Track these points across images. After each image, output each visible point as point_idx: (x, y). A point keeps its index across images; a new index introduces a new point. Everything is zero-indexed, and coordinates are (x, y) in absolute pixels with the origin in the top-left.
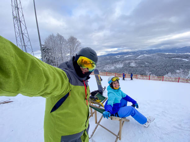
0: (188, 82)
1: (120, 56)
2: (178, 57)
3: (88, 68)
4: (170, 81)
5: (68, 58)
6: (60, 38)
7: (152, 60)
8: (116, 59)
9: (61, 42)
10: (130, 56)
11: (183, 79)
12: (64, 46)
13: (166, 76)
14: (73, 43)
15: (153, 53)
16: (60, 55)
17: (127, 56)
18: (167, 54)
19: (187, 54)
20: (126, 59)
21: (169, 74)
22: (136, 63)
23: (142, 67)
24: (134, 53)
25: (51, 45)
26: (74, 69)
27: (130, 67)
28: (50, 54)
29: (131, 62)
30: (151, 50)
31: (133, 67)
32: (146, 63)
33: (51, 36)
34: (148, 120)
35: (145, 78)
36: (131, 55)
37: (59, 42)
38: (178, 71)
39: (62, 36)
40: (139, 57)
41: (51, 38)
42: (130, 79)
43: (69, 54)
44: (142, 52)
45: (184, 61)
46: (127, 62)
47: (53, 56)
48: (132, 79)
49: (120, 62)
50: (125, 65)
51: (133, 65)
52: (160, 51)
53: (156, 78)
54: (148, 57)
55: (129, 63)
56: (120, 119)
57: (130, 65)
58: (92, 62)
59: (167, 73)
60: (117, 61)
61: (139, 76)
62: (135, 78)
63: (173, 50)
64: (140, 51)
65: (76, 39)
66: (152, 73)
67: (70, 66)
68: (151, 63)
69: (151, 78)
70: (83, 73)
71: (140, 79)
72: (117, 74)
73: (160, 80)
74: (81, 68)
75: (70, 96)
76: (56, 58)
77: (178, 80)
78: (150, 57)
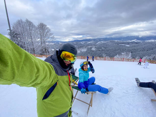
0: (129, 61)
1: (84, 42)
2: (123, 44)
3: (70, 61)
4: (118, 61)
5: (39, 43)
6: (29, 23)
7: (107, 46)
8: (81, 44)
9: (31, 28)
10: (91, 42)
11: (126, 59)
12: (33, 31)
13: (115, 57)
14: (43, 29)
15: (107, 40)
16: (30, 40)
17: (90, 42)
18: (116, 41)
19: (129, 41)
20: (89, 45)
21: (118, 56)
22: (95, 47)
23: (100, 51)
24: (94, 40)
25: (19, 30)
26: (58, 62)
27: (91, 51)
28: (19, 39)
29: (92, 47)
30: (106, 38)
31: (93, 51)
32: (103, 48)
33: (19, 21)
34: (109, 91)
35: (102, 59)
36: (93, 42)
37: (28, 28)
38: (123, 54)
39: (31, 22)
40: (98, 43)
41: (20, 23)
42: (92, 60)
43: (39, 40)
44: (100, 40)
45: (127, 46)
46: (90, 47)
47: (22, 41)
48: (93, 60)
49: (84, 47)
50: (88, 49)
51: (94, 49)
52: (112, 39)
53: (109, 59)
54: (104, 43)
55: (91, 48)
56: (92, 92)
57: (92, 50)
58: (73, 56)
59: (116, 55)
60: (82, 46)
61: (98, 58)
62: (96, 59)
63: (120, 38)
64: (98, 38)
65: (46, 26)
66: (107, 55)
67: (55, 60)
68: (106, 48)
69: (106, 59)
70: (66, 65)
71: (99, 60)
72: (83, 57)
73: (112, 60)
74: (64, 61)
75: (58, 85)
76: (25, 43)
77: (123, 60)
78: (105, 43)
